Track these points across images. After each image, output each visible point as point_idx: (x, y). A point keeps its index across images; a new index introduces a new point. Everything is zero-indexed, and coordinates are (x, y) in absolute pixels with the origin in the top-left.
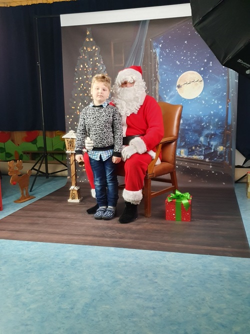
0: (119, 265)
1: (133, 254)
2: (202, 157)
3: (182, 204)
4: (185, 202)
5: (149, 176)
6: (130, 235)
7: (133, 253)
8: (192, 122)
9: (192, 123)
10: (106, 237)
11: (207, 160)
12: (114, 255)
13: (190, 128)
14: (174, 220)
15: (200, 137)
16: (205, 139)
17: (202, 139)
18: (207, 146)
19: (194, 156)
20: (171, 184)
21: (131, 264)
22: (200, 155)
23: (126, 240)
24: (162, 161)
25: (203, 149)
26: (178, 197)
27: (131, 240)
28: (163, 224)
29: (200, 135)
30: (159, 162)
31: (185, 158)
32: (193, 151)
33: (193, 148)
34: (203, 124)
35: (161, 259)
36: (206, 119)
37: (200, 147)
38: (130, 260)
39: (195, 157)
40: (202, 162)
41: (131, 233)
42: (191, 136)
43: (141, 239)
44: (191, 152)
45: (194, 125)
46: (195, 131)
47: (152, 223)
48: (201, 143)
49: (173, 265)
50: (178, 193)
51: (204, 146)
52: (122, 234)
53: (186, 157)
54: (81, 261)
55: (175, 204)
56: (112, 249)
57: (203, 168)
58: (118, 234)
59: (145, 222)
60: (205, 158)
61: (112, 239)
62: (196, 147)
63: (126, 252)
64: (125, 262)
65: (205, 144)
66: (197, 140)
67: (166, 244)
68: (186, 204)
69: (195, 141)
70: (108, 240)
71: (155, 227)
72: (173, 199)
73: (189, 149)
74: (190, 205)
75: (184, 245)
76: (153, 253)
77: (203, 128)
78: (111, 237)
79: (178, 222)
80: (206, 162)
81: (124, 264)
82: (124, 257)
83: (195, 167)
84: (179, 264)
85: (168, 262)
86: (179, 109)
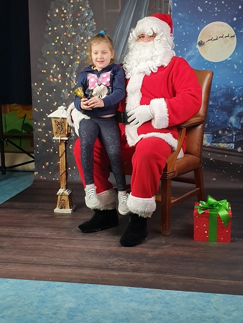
0: (142, 316)
1: (159, 298)
2: (233, 145)
3: (219, 217)
4: (223, 213)
5: (170, 176)
6: (146, 265)
7: (159, 296)
8: (218, 95)
9: (219, 97)
10: (112, 269)
11: (239, 150)
12: (131, 300)
13: (216, 104)
14: (207, 240)
15: (229, 117)
16: (237, 120)
17: (233, 120)
18: (239, 130)
19: (220, 144)
20: (195, 186)
21: (162, 316)
22: (228, 143)
23: (144, 274)
24: (186, 153)
25: (234, 133)
26: (212, 206)
27: (150, 274)
28: (190, 246)
29: (230, 113)
30: (181, 154)
31: (208, 147)
32: (219, 136)
33: (220, 132)
34: (234, 99)
35: (204, 306)
36: (240, 91)
37: (230, 131)
38: (157, 308)
39: (222, 145)
40: (232, 153)
41: (148, 262)
42: (217, 116)
43: (166, 273)
44: (217, 138)
45: (222, 100)
46: (223, 108)
47: (175, 245)
48: (231, 125)
49: (224, 316)
50: (211, 200)
51: (235, 129)
52: (135, 264)
53: (209, 144)
54: (82, 312)
55: (208, 217)
56: (126, 289)
57: (233, 160)
58: (129, 264)
59: (164, 245)
60: (236, 147)
61: (122, 273)
62: (224, 130)
63: (148, 295)
64: (151, 312)
65: (237, 126)
66: (226, 122)
67: (206, 280)
68: (225, 216)
69: (223, 123)
70: (116, 273)
71: (180, 251)
72: (204, 209)
73: (213, 133)
74: (231, 219)
75: (233, 282)
76: (189, 297)
77: (234, 104)
78: (120, 269)
79: (213, 243)
80: (238, 152)
81: (150, 315)
82: (147, 304)
83: (222, 160)
84: (235, 314)
85: (217, 310)
86: (208, 76)
